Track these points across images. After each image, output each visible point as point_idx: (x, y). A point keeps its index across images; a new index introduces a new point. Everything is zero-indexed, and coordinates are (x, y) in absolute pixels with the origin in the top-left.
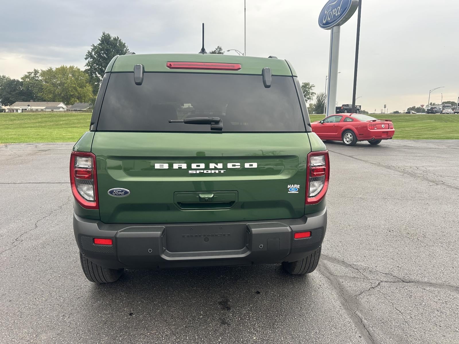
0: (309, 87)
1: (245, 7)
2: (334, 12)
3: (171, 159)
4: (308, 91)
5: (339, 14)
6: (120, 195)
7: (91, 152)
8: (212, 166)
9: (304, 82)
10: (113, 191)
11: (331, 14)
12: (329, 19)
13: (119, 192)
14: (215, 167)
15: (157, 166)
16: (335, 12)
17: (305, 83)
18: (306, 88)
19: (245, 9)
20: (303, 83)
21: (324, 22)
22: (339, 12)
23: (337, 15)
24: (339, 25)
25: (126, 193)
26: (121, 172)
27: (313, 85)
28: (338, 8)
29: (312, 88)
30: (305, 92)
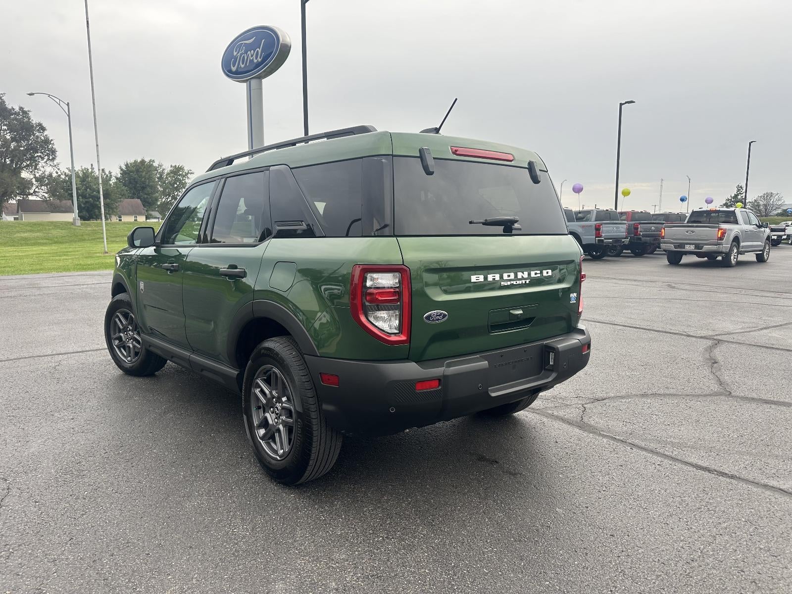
0: (184, 174)
1: (87, 18)
2: (250, 55)
3: (485, 269)
4: (183, 180)
5: (260, 60)
6: (438, 320)
7: (403, 265)
8: (520, 275)
9: (174, 165)
10: (430, 316)
11: (246, 58)
12: (243, 66)
13: (437, 315)
14: (522, 277)
15: (474, 279)
16: (252, 56)
17: (176, 166)
18: (179, 175)
19: (88, 22)
20: (171, 166)
21: (234, 69)
22: (259, 57)
23: (255, 61)
24: (260, 78)
25: (445, 316)
26: (438, 289)
27: (191, 171)
28: (258, 51)
29: (189, 175)
30: (177, 181)
